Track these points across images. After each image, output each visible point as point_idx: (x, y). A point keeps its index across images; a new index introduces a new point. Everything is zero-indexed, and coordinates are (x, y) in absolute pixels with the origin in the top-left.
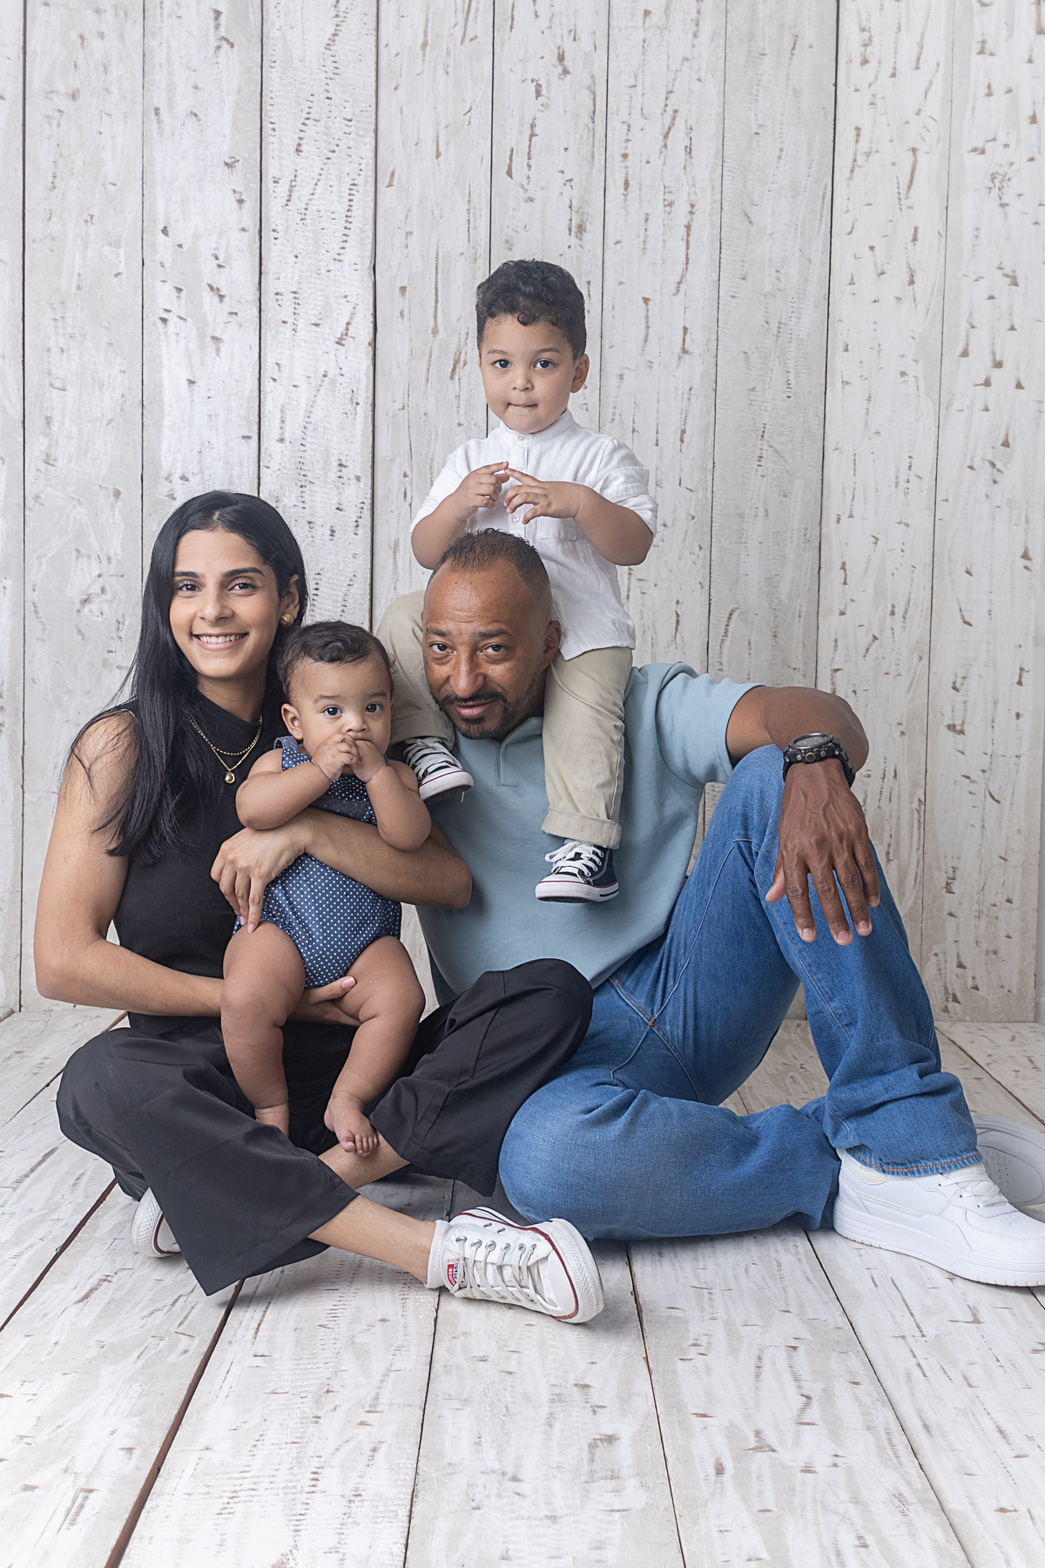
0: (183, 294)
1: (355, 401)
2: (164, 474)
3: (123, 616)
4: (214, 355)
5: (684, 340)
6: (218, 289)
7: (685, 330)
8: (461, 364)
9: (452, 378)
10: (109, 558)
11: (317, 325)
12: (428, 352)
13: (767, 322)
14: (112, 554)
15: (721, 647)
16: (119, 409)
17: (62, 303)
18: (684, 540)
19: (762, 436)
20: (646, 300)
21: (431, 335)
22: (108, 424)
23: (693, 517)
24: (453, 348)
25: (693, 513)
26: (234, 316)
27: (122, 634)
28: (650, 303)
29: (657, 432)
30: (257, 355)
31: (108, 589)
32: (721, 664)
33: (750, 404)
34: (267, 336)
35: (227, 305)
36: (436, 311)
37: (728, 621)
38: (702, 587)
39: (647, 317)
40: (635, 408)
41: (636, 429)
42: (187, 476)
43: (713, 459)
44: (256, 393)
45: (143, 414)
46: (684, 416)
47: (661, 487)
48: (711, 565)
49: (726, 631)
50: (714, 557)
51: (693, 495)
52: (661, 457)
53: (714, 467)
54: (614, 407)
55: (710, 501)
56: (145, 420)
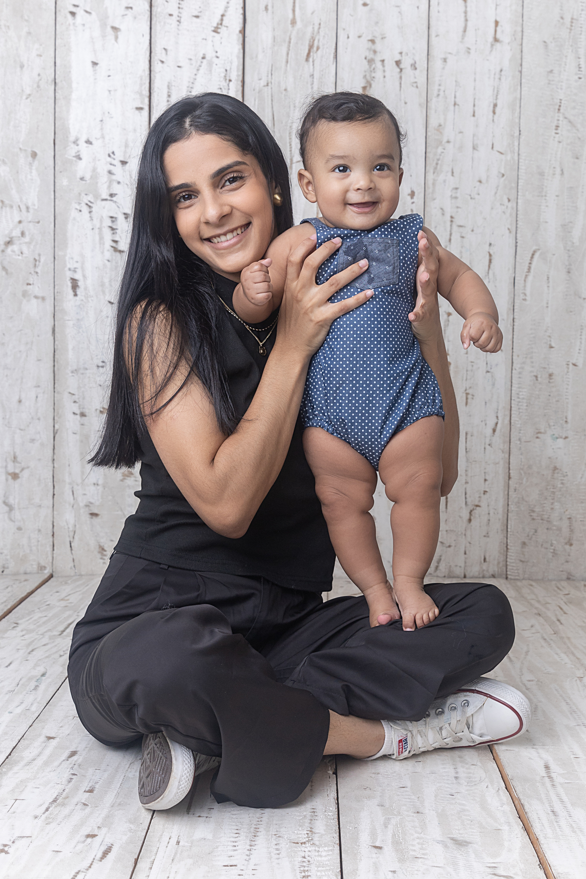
1: (228, 78)
2: (72, 139)
3: (39, 255)
4: (113, 41)
5: (496, 31)
7: (497, 23)
8: (315, 49)
9: (307, 60)
10: (28, 208)
11: (197, 17)
12: (287, 39)
13: (562, 18)
14: (30, 204)
15: (525, 281)
16: (35, 86)
18: (496, 193)
19: (559, 110)
21: (290, 26)
22: (27, 98)
23: (503, 175)
24: (308, 36)
25: (503, 172)
26: (130, 10)
27: (38, 270)
29: (474, 106)
30: (148, 42)
31: (27, 233)
32: (525, 295)
33: (549, 84)
34: (157, 27)
36: (294, 6)
37: (531, 260)
38: (510, 232)
39: (466, 12)
40: (456, 86)
41: (457, 103)
42: (91, 140)
43: (520, 128)
44: (147, 72)
45: (55, 90)
46: (496, 92)
47: (477, 150)
48: (517, 214)
49: (529, 268)
50: (520, 208)
51: (503, 157)
52: (477, 126)
53: (520, 134)
54: (440, 85)
55: (517, 162)
56: (56, 94)
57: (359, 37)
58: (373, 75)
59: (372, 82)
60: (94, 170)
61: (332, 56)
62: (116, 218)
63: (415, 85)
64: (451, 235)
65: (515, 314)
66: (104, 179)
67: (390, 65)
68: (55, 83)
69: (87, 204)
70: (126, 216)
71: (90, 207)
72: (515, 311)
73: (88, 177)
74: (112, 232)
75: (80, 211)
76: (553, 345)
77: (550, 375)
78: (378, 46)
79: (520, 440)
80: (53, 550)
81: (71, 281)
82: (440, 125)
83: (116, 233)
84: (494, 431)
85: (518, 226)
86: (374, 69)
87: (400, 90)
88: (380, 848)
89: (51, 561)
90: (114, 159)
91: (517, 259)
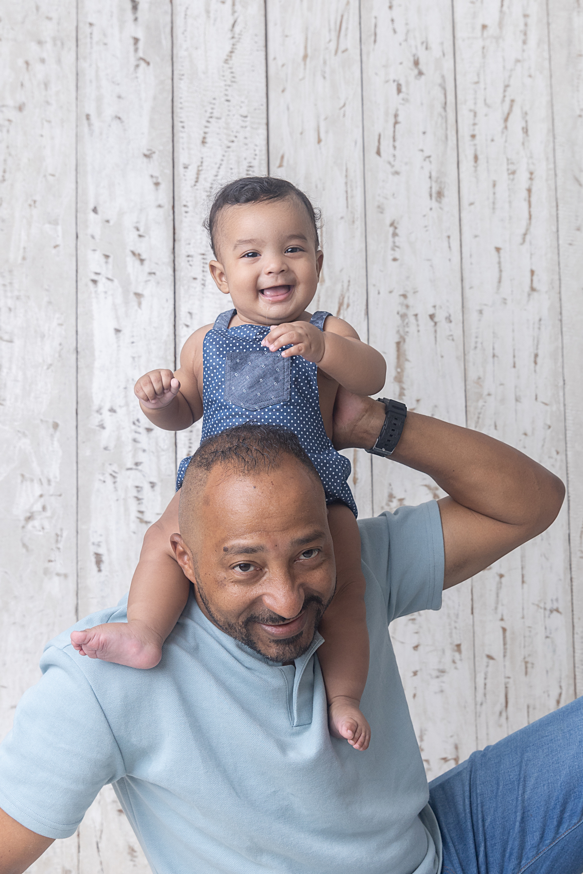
0: (110, 260)
2: (95, 408)
4: (136, 307)
5: (532, 280)
6: (139, 255)
7: (532, 272)
8: (345, 306)
10: (49, 481)
14: (51, 477)
16: (57, 355)
17: (11, 271)
18: (543, 446)
20: (498, 250)
22: (48, 368)
23: (550, 427)
24: (338, 294)
25: (549, 423)
26: (153, 275)
27: (60, 545)
28: (502, 252)
29: (514, 357)
30: (172, 307)
31: (48, 507)
34: (181, 291)
35: (147, 267)
39: (499, 263)
40: (494, 337)
41: (496, 354)
42: (114, 408)
43: (563, 377)
44: (172, 337)
45: (77, 359)
46: (536, 342)
47: (520, 402)
48: (567, 467)
50: (570, 460)
51: (548, 408)
52: (518, 377)
53: (564, 384)
54: (477, 337)
55: (563, 412)
56: (79, 363)
57: (391, 292)
58: (407, 329)
59: (406, 337)
60: (119, 438)
61: (363, 312)
62: (141, 488)
63: (451, 338)
65: (573, 573)
66: (129, 447)
67: (424, 319)
68: (77, 352)
69: (111, 475)
70: (152, 485)
71: (114, 477)
72: (573, 569)
73: (112, 446)
74: (138, 502)
75: (104, 482)
78: (411, 301)
80: (79, 852)
81: (95, 556)
82: (479, 378)
83: (142, 503)
85: (569, 479)
86: (407, 324)
87: (436, 343)
89: (76, 864)
90: (139, 427)
91: (571, 515)
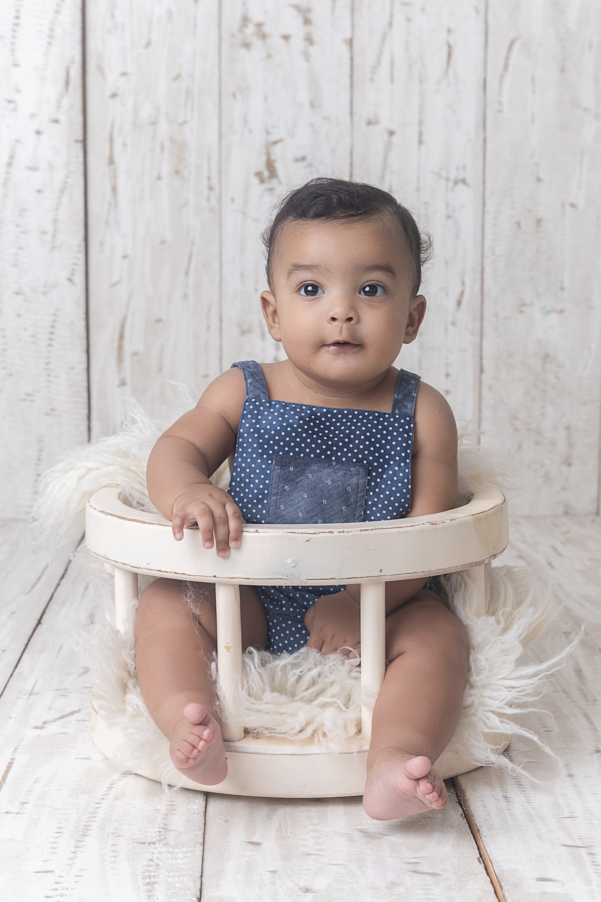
15: (500, 84)
37: (508, 53)
38: (477, 12)
49: (506, 66)
64: (392, 16)
65: (487, 132)
72: (487, 127)
76: (542, 176)
77: (539, 221)
79: (496, 315)
84: (459, 303)
85: (488, 3)
88: (258, 844)
91: (489, 52)
